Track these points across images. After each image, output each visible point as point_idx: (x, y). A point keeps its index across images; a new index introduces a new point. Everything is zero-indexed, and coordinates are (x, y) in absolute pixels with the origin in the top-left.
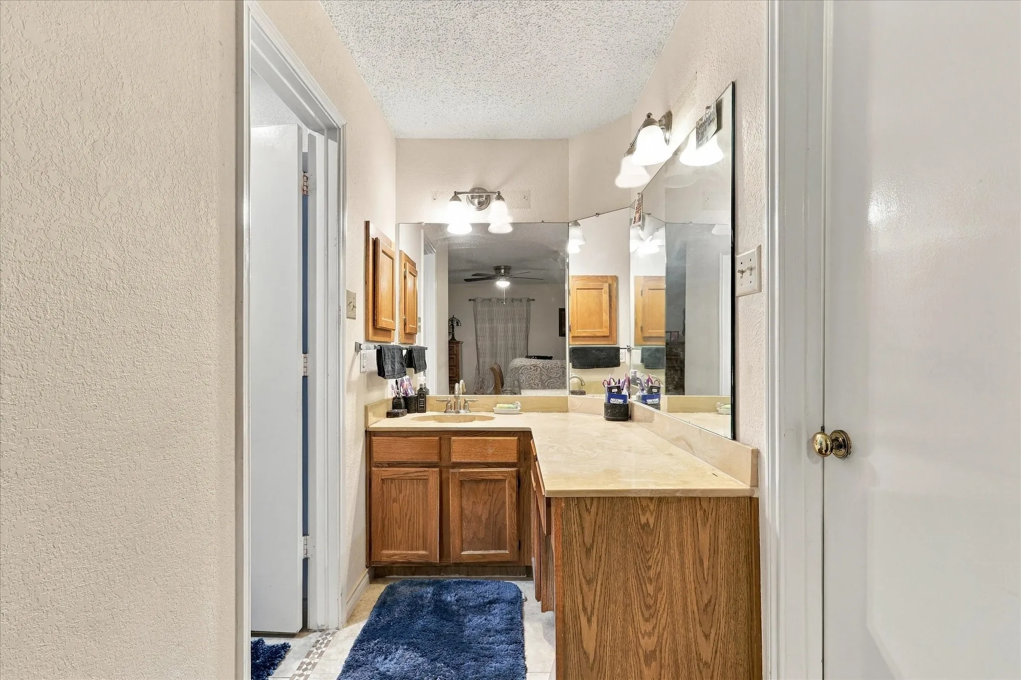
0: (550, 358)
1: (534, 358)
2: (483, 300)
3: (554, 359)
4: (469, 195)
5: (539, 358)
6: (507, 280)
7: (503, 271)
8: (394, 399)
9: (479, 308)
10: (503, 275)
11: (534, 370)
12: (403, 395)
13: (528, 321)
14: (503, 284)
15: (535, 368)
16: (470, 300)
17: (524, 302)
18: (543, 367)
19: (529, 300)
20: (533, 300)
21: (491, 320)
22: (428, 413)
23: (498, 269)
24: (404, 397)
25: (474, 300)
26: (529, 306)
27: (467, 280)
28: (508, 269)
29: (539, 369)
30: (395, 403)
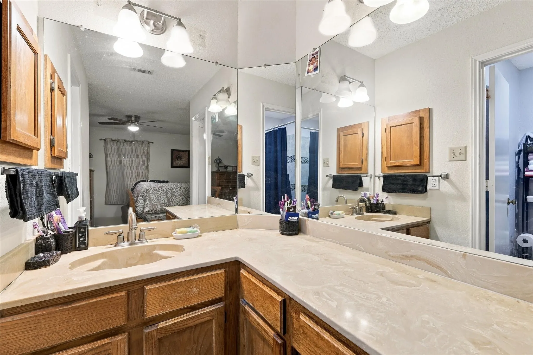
0: (167, 182)
1: (157, 182)
2: (112, 140)
3: (170, 183)
4: (146, 11)
5: (160, 182)
6: (136, 126)
7: (133, 119)
8: (38, 239)
9: (109, 146)
10: (133, 122)
11: (162, 190)
12: (53, 233)
13: (148, 156)
14: (133, 129)
15: (162, 189)
16: (101, 139)
17: (146, 144)
18: (168, 188)
19: (149, 143)
20: (152, 143)
21: (119, 155)
22: (92, 251)
23: (129, 117)
24: (54, 236)
25: (104, 140)
26: (149, 146)
27: (101, 123)
28: (137, 118)
29: (165, 190)
30: (41, 245)
